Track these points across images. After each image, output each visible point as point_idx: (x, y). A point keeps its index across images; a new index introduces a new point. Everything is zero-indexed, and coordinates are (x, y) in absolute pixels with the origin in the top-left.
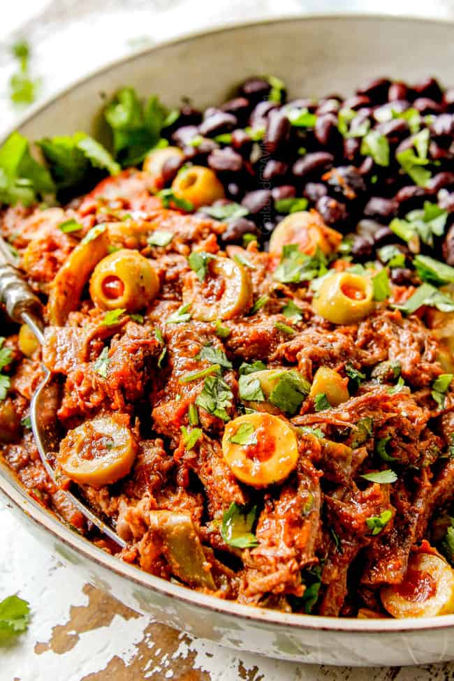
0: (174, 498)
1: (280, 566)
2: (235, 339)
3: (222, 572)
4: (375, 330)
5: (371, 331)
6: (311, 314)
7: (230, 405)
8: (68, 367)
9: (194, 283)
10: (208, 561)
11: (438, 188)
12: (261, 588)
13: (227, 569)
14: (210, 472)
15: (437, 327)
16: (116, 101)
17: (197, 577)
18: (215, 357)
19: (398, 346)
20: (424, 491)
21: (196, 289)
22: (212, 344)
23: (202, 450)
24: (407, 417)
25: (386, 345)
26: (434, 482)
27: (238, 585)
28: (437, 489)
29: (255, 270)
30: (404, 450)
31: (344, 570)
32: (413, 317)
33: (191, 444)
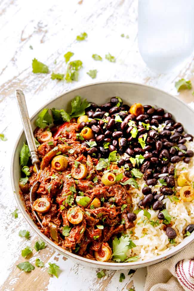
0: (55, 220)
1: (71, 243)
2: (79, 185)
3: (61, 239)
4: (113, 189)
5: (112, 189)
6: (100, 181)
7: (73, 202)
8: (41, 181)
9: (75, 168)
10: (58, 237)
11: (146, 150)
12: (66, 246)
13: (62, 239)
14: (64, 217)
15: (130, 190)
16: (75, 99)
17: (55, 239)
18: (73, 189)
19: (117, 195)
20: (111, 231)
21: (74, 170)
22: (73, 186)
23: (64, 211)
24: (112, 214)
25: (115, 193)
26: (114, 229)
27: (63, 243)
28: (114, 231)
29: (90, 167)
30: (109, 221)
31: (86, 245)
32: (125, 186)
33: (62, 209)
